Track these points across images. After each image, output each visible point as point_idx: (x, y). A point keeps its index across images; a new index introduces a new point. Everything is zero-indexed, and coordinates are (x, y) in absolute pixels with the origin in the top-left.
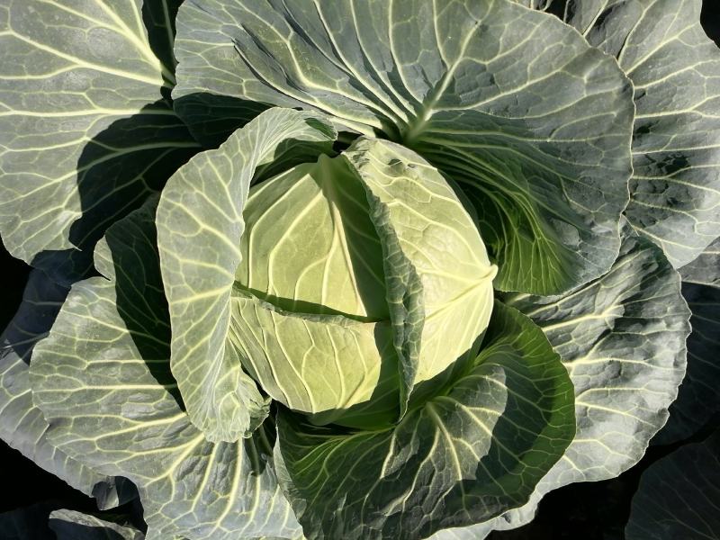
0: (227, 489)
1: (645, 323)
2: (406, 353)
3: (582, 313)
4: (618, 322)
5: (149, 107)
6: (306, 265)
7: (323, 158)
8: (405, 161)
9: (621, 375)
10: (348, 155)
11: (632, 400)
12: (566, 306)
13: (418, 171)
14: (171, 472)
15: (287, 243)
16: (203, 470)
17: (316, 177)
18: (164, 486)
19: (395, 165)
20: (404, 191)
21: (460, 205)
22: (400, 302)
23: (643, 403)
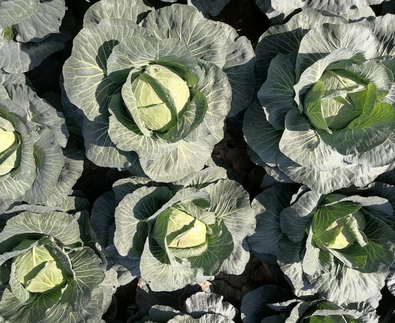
0: (152, 145)
1: (219, 80)
2: (173, 106)
3: (206, 84)
4: (214, 83)
5: (103, 79)
6: (147, 97)
7: (140, 74)
8: (157, 68)
9: (219, 93)
10: (146, 72)
11: (223, 97)
12: (203, 84)
13: (161, 69)
14: (140, 145)
15: (142, 95)
16: (146, 143)
17: (141, 79)
18: (140, 148)
19: (156, 70)
20: (160, 75)
21: (172, 73)
22: (167, 96)
23: (226, 97)
